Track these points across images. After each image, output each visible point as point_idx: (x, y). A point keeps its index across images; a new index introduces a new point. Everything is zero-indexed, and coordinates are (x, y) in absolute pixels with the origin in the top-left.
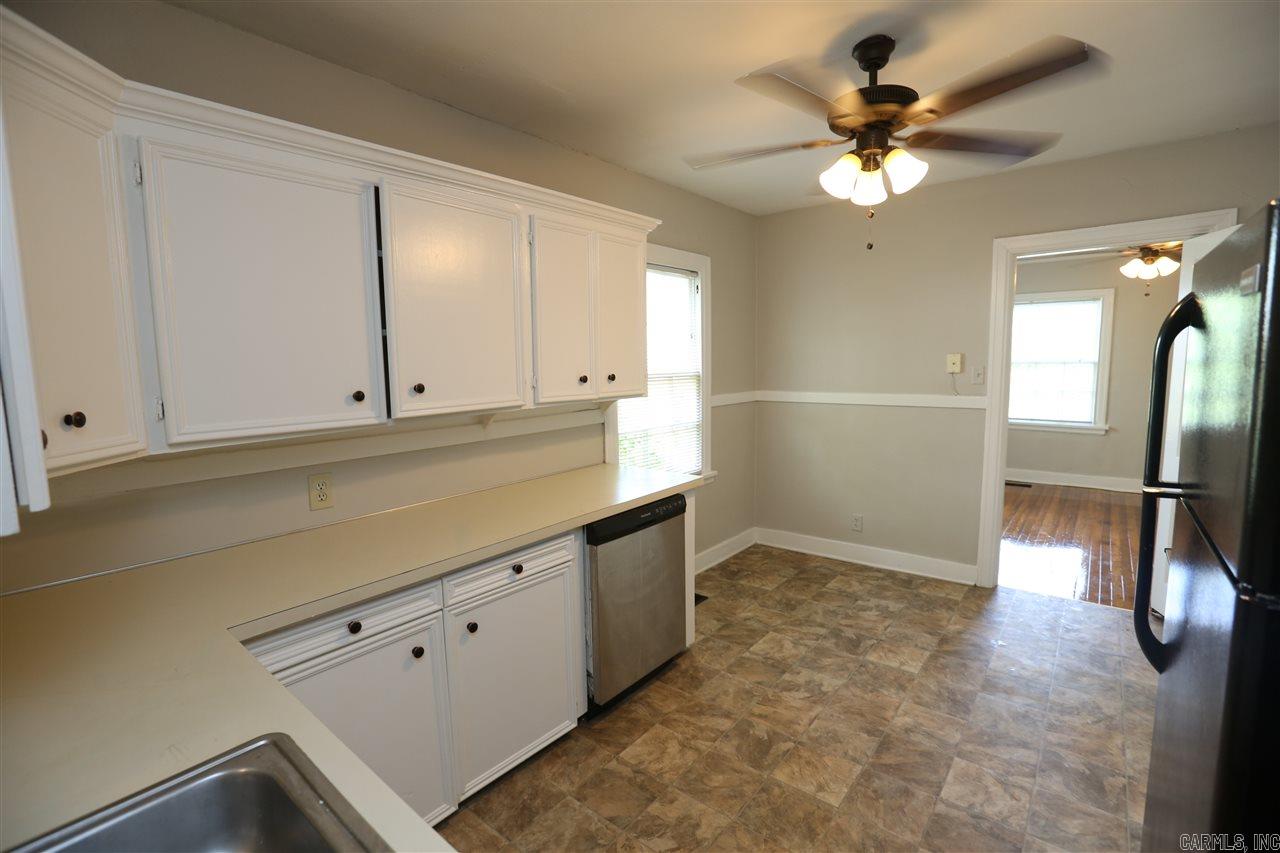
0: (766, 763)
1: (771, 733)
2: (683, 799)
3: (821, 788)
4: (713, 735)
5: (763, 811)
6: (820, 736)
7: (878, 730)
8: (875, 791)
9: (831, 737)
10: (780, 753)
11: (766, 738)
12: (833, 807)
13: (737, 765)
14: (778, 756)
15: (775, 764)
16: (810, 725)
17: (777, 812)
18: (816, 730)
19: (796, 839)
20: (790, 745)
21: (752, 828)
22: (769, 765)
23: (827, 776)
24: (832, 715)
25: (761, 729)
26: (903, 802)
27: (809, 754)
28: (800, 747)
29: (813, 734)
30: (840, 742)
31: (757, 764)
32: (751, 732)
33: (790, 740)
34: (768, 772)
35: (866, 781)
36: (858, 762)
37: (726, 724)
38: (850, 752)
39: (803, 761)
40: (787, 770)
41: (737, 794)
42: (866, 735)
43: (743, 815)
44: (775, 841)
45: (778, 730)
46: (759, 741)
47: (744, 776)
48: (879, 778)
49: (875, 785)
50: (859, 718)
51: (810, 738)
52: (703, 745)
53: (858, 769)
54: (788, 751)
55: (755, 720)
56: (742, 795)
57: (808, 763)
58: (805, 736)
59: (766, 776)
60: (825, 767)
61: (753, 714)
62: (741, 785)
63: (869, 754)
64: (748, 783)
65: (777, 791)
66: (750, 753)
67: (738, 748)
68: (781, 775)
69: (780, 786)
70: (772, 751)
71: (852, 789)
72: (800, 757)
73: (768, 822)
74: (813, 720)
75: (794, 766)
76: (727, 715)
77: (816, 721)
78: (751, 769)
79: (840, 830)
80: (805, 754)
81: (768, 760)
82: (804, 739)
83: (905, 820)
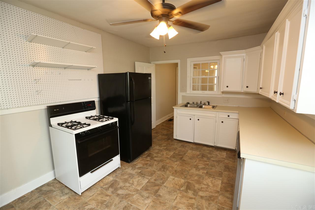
0: (187, 183)
1: (187, 192)
2: (201, 174)
3: (174, 179)
4: (202, 189)
5: (185, 173)
6: (174, 193)
7: (157, 197)
8: (162, 180)
9: (170, 193)
10: (184, 186)
11: (188, 190)
12: (171, 176)
13: (193, 182)
14: (184, 185)
15: (185, 183)
16: (177, 197)
17: (182, 173)
18: (175, 195)
19: (178, 170)
20: (181, 189)
21: (186, 171)
22: (186, 183)
23: (172, 182)
24: (170, 201)
25: (190, 194)
26: (157, 178)
27: (176, 187)
28: (179, 188)
29: (175, 193)
30: (168, 191)
31: (189, 183)
32: (193, 192)
33: (181, 190)
34: (186, 181)
35: (163, 182)
36: (165, 186)
37: (201, 193)
38: (166, 188)
39: (178, 185)
40: (182, 182)
41: (191, 176)
42: (161, 195)
43: (188, 172)
44: (182, 169)
45: (185, 193)
46: (190, 189)
47: (191, 179)
48: (160, 183)
49: (162, 181)
50: (161, 201)
51: (176, 192)
52: (203, 186)
53: (165, 184)
54: (182, 187)
55: (193, 197)
56: (190, 176)
57: (177, 184)
58: (178, 192)
59: (186, 180)
60: (173, 184)
61: (194, 199)
62: (191, 178)
63: (161, 189)
64: (189, 178)
65: (183, 177)
66: (191, 185)
67: (194, 186)
68: (183, 181)
69: (182, 178)
70: (186, 186)
71: (167, 179)
72: (179, 186)
73: (183, 172)
74: (175, 199)
75: (180, 183)
76: (202, 197)
77: (175, 198)
78: (189, 181)
79: (170, 172)
80: (177, 187)
81: (186, 184)
82: (178, 191)
83: (158, 175)
